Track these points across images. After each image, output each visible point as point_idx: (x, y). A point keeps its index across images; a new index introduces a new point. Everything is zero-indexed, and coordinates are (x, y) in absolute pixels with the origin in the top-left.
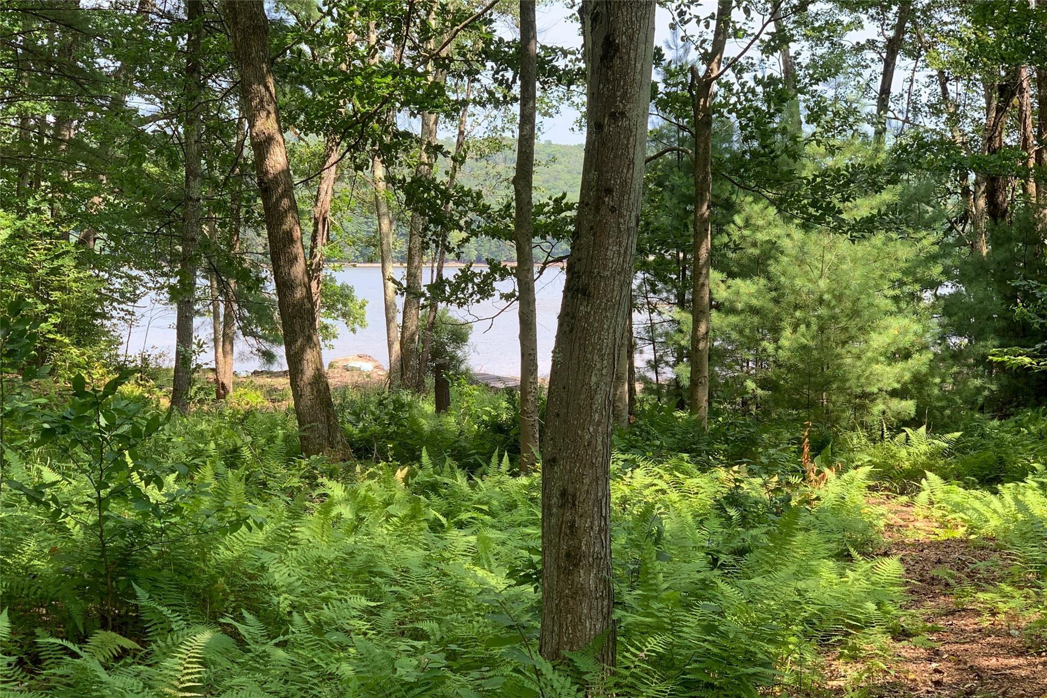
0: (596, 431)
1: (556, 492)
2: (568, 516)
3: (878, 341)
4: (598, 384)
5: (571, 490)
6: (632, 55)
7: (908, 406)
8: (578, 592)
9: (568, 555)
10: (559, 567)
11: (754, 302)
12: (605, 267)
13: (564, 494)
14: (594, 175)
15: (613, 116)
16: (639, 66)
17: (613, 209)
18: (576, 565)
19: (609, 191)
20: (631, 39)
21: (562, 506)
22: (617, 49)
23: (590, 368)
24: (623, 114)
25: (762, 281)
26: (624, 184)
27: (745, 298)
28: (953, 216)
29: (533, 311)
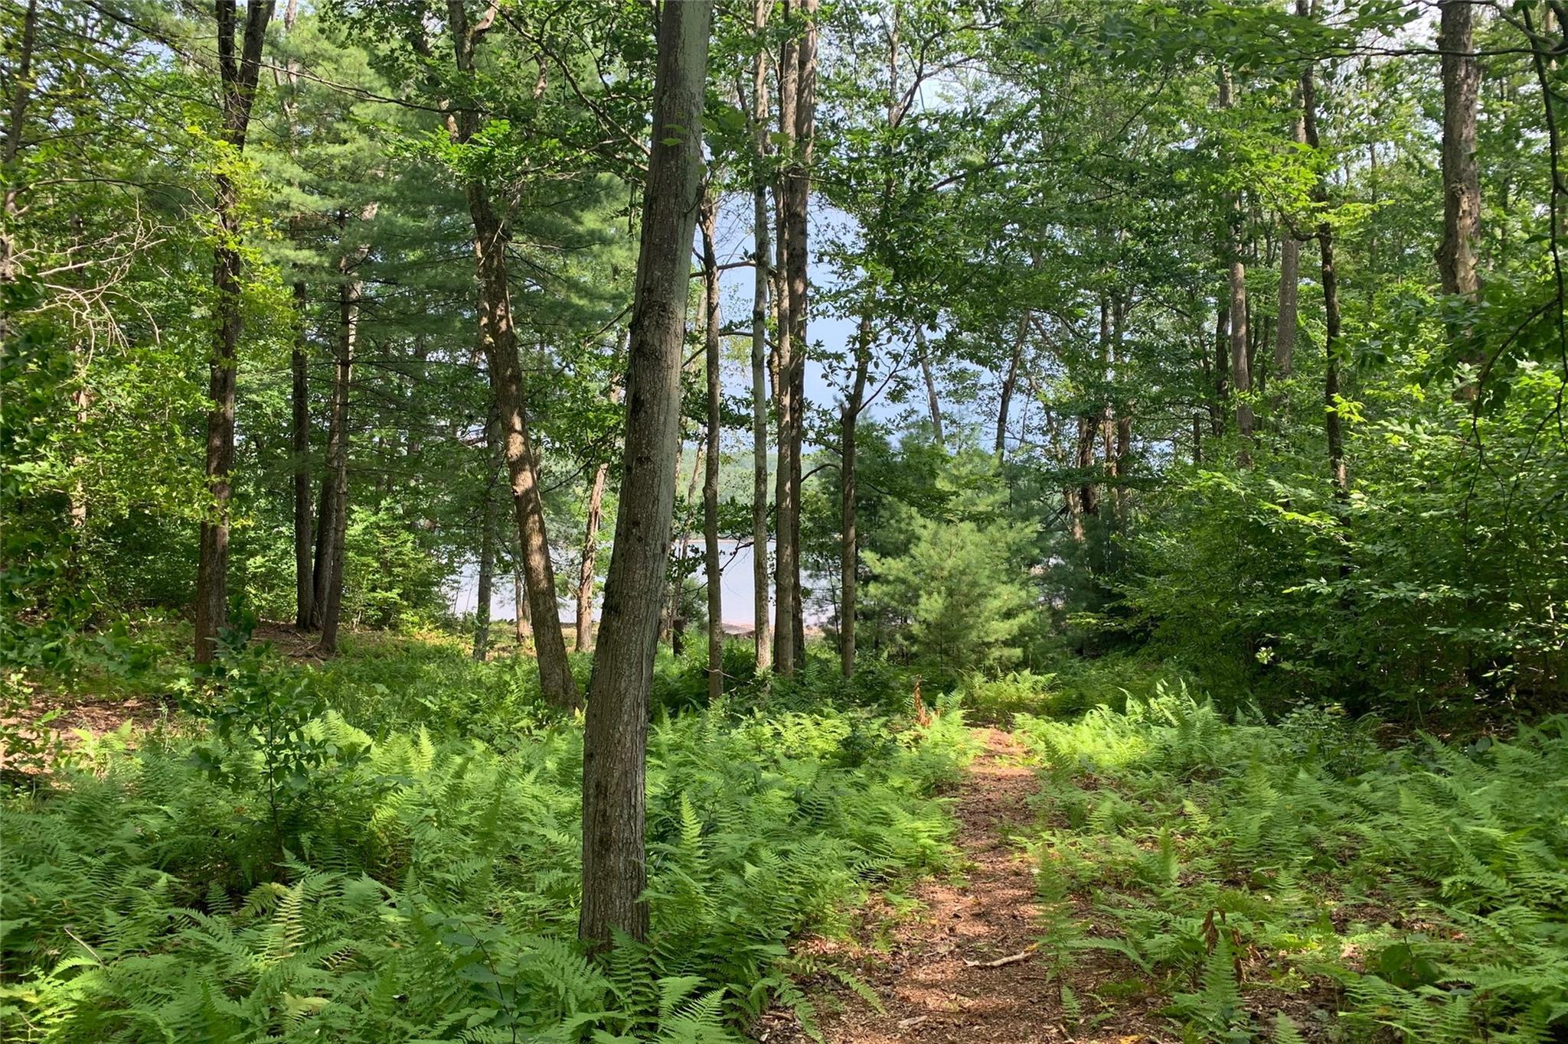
0: (625, 730)
1: (593, 784)
2: (601, 806)
3: (993, 604)
4: (626, 689)
5: (603, 783)
6: (656, 408)
7: (1018, 652)
8: (609, 874)
9: (601, 841)
10: (593, 851)
11: (902, 575)
12: (633, 588)
13: (598, 785)
14: (625, 510)
15: (639, 460)
16: (662, 418)
17: (640, 539)
18: (607, 850)
19: (636, 524)
20: (654, 396)
21: (597, 797)
22: (642, 405)
23: (621, 676)
24: (648, 459)
25: (908, 559)
26: (650, 517)
27: (894, 572)
28: (1058, 508)
29: (718, 588)
